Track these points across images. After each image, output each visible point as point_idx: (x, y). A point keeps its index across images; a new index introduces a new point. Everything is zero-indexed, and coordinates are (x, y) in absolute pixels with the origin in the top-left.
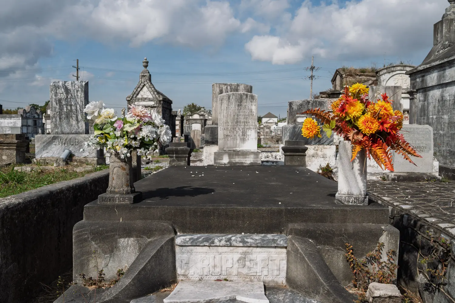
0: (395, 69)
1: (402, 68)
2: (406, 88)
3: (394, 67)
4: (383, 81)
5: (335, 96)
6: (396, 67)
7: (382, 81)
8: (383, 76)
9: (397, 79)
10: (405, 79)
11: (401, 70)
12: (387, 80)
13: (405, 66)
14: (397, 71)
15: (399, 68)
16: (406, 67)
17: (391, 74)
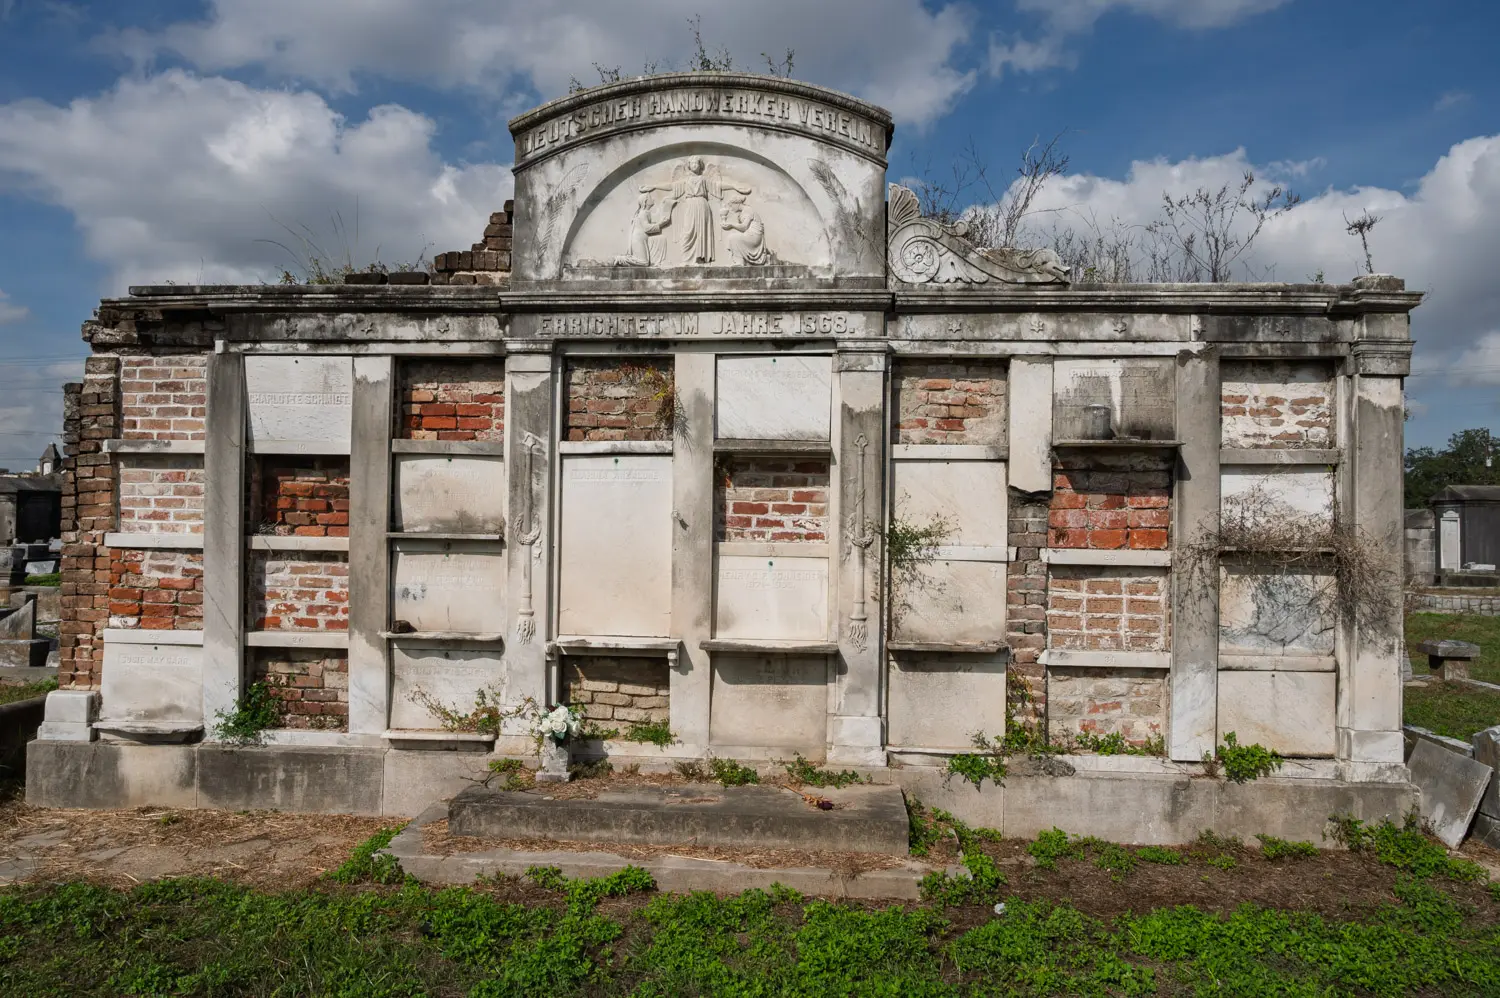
0: (644, 110)
1: (703, 104)
2: (739, 263)
3: (638, 91)
4: (553, 207)
5: (191, 334)
6: (655, 97)
7: (541, 207)
8: (552, 166)
9: (669, 198)
10: (734, 196)
11: (697, 121)
12: (581, 198)
13: (729, 86)
14: (665, 124)
15: (676, 103)
16: (737, 95)
17: (617, 154)
